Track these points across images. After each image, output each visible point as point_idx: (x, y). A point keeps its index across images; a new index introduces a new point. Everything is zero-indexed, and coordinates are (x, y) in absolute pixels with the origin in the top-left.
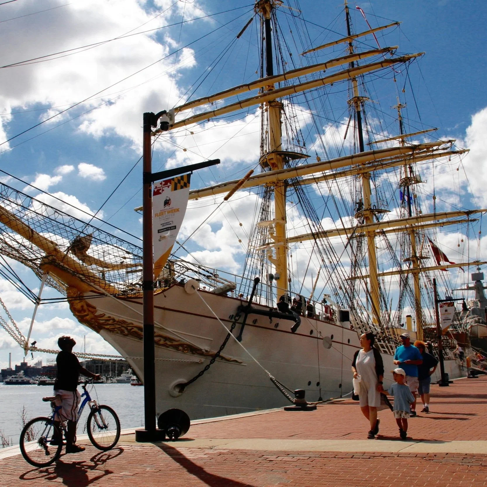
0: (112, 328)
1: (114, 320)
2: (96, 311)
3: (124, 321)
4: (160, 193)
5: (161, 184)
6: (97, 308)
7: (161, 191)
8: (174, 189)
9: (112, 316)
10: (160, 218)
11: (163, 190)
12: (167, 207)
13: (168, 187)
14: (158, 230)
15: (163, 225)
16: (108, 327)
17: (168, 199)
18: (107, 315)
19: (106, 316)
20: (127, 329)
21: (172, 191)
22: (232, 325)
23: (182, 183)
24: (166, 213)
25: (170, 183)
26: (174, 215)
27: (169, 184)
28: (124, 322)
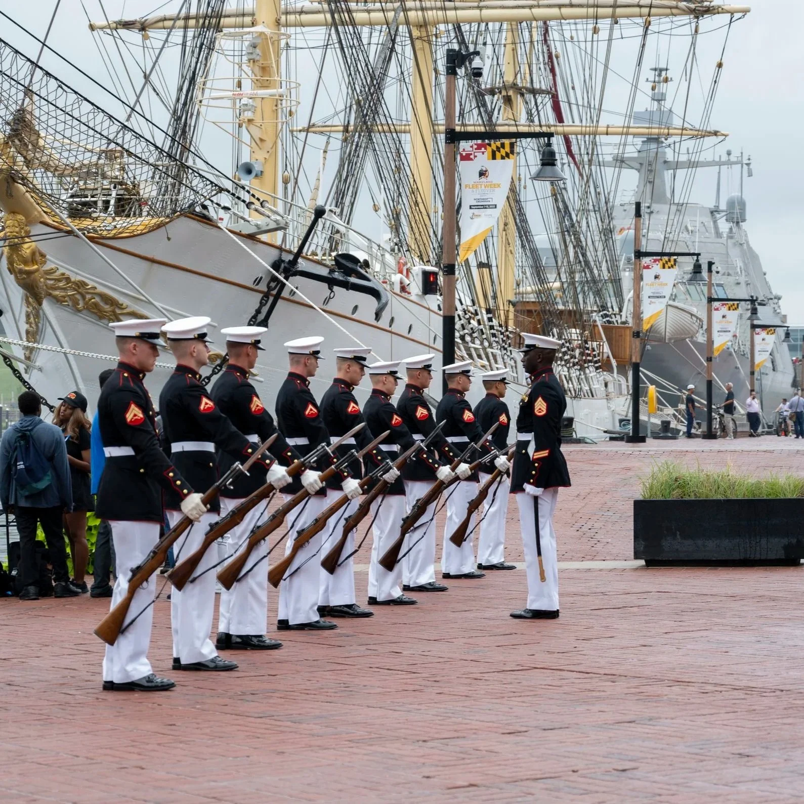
0: (62, 296)
1: (68, 279)
2: (45, 262)
3: (84, 282)
4: (471, 159)
5: (472, 147)
6: (48, 257)
7: (472, 157)
8: (491, 157)
9: (67, 273)
10: (473, 191)
11: (475, 157)
12: (483, 179)
13: (483, 153)
14: (470, 206)
15: (478, 200)
16: (57, 293)
17: (484, 169)
18: (61, 271)
19: (58, 273)
20: (84, 297)
21: (488, 159)
22: (262, 299)
23: (503, 152)
24: (483, 186)
25: (486, 149)
26: (494, 191)
27: (483, 149)
28: (84, 284)
